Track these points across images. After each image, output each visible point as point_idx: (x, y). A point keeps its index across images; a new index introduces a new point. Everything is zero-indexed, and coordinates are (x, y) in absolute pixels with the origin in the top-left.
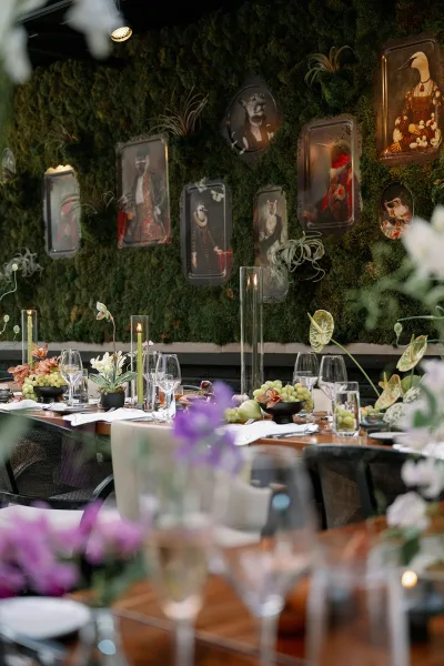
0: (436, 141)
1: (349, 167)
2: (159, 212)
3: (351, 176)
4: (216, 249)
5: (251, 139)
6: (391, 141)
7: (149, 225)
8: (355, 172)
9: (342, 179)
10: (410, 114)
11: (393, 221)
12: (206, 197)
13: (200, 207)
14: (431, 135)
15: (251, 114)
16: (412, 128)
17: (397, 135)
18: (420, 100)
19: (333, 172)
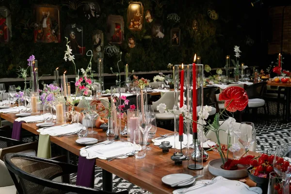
0: (140, 27)
1: (120, 29)
2: (54, 32)
3: (121, 31)
4: (79, 46)
5: (91, 15)
6: (130, 25)
7: (49, 36)
8: (122, 30)
9: (118, 31)
10: (135, 19)
11: (131, 43)
12: (75, 30)
13: (72, 33)
14: (139, 25)
15: (91, 8)
16: (135, 22)
17: (132, 24)
18: (137, 17)
19: (116, 29)
